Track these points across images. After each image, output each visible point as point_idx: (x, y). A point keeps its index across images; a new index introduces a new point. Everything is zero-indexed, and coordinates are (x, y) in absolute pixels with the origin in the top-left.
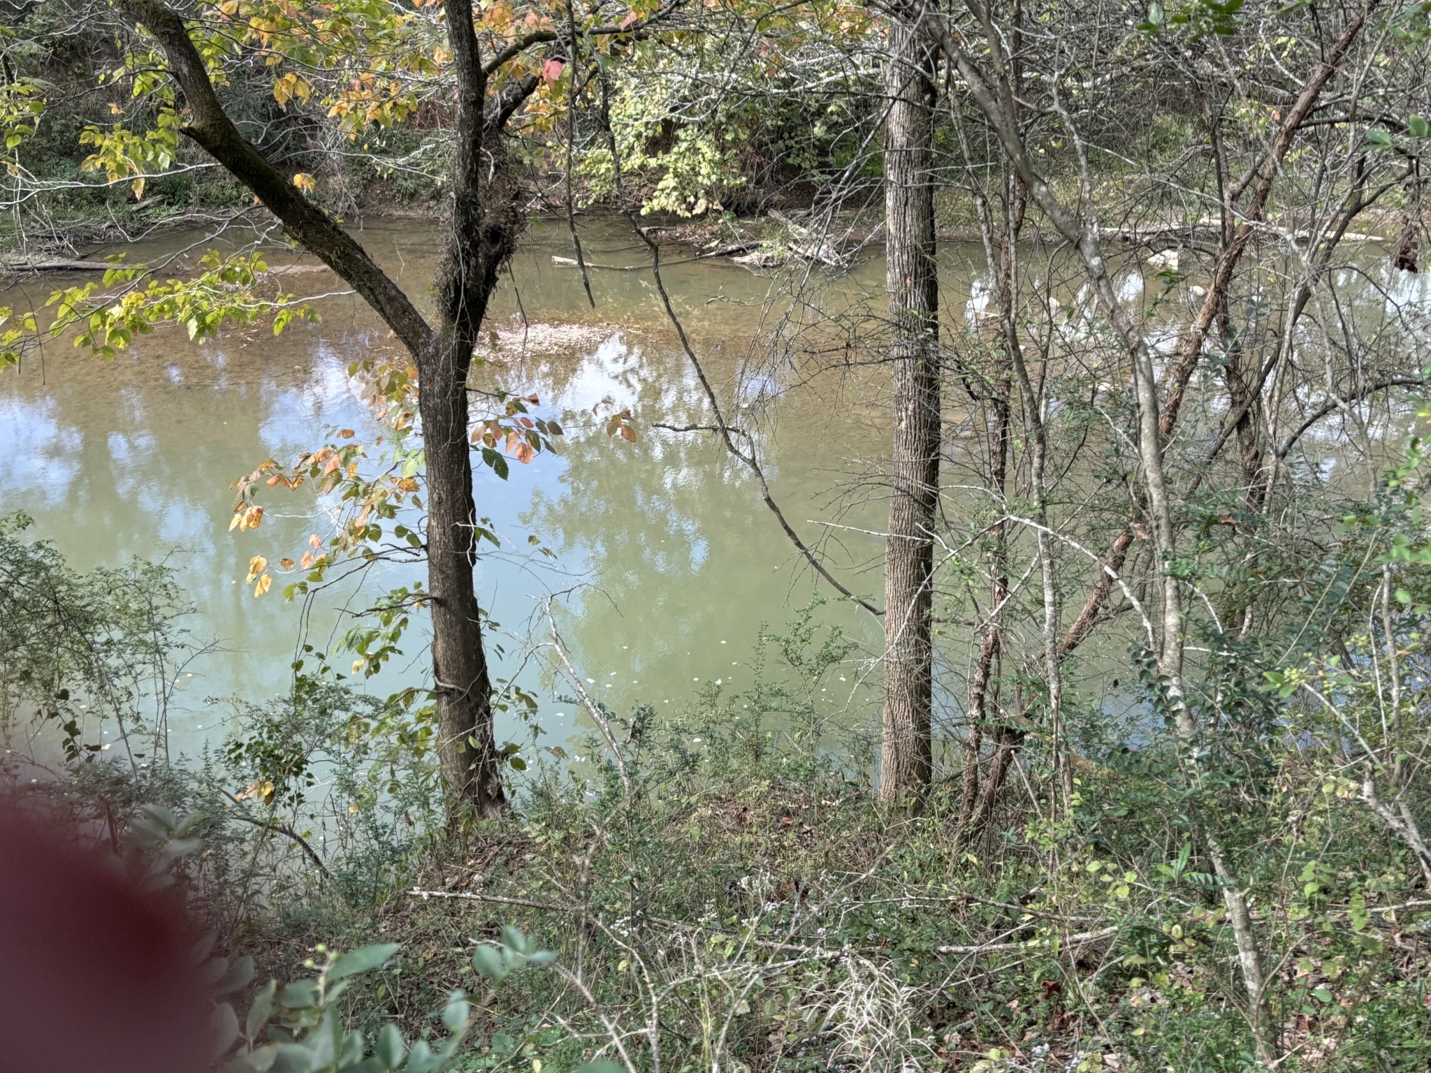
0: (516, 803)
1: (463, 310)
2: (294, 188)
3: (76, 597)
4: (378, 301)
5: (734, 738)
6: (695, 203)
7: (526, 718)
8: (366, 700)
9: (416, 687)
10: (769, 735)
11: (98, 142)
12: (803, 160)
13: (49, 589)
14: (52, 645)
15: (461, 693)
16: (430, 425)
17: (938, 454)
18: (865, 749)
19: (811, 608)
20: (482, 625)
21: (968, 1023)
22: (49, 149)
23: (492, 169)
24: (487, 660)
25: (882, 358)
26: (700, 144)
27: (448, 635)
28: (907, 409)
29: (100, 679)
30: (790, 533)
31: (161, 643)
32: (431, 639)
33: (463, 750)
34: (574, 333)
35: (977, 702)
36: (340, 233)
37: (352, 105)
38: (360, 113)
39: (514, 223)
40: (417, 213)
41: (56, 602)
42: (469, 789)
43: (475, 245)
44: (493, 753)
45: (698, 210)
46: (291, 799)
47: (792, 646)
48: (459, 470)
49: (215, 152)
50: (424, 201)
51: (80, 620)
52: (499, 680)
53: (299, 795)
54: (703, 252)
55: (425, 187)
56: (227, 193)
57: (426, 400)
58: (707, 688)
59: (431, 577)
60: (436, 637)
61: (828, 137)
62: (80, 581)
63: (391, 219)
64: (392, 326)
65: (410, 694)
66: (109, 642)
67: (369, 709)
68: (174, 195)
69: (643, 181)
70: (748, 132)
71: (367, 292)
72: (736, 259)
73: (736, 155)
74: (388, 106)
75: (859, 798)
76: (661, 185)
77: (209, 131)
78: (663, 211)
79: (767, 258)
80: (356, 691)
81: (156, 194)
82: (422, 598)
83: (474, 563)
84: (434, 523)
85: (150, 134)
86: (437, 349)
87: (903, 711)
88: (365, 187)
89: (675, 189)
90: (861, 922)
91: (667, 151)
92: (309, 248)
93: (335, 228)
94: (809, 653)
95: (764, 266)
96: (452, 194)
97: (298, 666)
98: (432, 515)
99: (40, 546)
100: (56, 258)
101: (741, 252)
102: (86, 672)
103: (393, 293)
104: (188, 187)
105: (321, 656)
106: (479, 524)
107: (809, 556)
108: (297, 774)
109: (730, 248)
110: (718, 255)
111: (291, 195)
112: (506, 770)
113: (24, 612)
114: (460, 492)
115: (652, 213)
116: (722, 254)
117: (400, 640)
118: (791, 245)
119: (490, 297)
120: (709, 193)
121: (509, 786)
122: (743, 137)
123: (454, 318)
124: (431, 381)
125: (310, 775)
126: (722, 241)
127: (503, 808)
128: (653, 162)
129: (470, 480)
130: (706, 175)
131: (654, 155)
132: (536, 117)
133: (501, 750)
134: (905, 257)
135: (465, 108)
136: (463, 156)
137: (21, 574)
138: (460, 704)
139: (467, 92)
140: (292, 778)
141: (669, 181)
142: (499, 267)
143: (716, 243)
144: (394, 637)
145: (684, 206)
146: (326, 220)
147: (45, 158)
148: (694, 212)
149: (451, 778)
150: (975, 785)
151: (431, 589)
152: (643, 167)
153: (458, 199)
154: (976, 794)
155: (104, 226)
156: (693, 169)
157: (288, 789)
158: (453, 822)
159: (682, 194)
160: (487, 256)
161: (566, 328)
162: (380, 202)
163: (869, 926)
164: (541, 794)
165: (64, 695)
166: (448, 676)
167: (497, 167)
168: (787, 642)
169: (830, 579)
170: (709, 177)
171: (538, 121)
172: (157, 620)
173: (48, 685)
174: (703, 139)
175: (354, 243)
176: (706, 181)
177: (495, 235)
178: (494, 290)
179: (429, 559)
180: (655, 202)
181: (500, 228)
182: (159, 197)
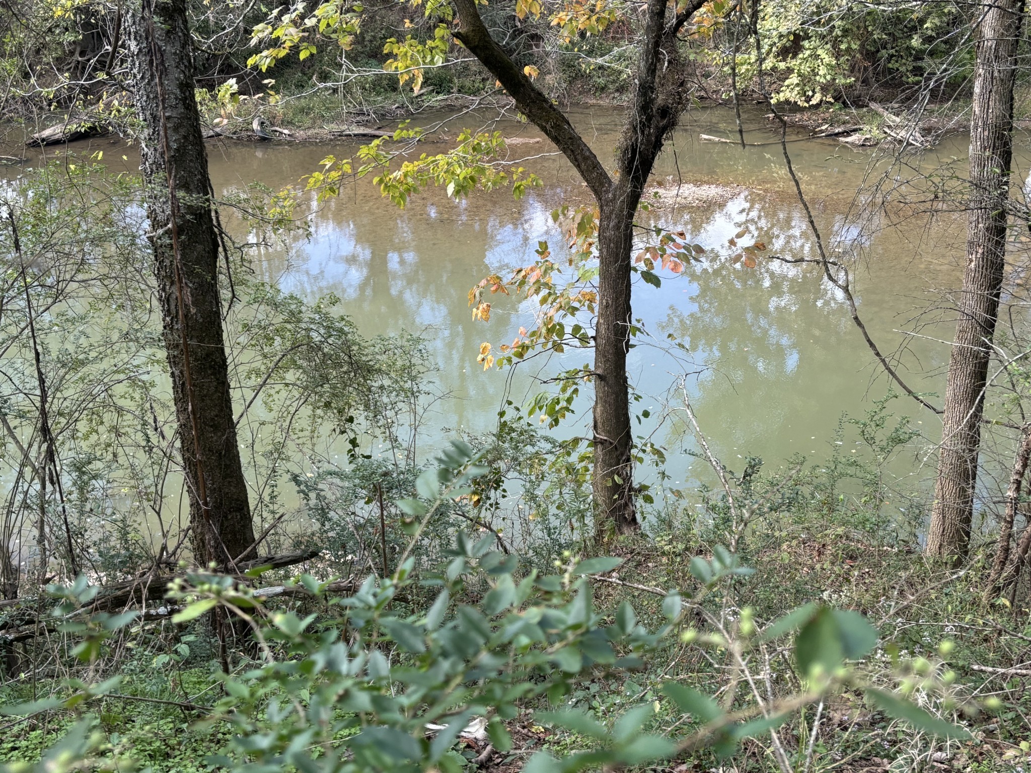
0: (645, 526)
1: (637, 166)
2: (525, 76)
3: (363, 354)
4: (576, 160)
5: (813, 498)
6: (813, 96)
7: (657, 465)
8: (547, 439)
9: (580, 436)
10: (842, 497)
11: (395, 51)
12: (901, 65)
13: (347, 347)
14: (346, 386)
15: (611, 443)
16: (605, 250)
17: (999, 289)
18: (917, 516)
19: (886, 400)
20: (629, 396)
21: (991, 727)
22: (362, 53)
23: (666, 64)
24: (631, 422)
25: (963, 208)
26: (819, 52)
27: (605, 401)
28: (977, 252)
29: (375, 411)
30: (872, 345)
31: (415, 390)
32: (593, 404)
33: (610, 484)
34: (711, 191)
35: (1015, 486)
36: (554, 110)
37: (569, 17)
38: (574, 24)
39: (679, 103)
40: (605, 102)
41: (350, 357)
42: (613, 512)
43: (649, 119)
44: (631, 489)
45: (814, 102)
46: (491, 505)
47: (868, 429)
48: (622, 284)
49: (474, 50)
50: (610, 93)
51: (364, 370)
52: (638, 437)
53: (497, 503)
54: (816, 133)
55: (612, 83)
56: (476, 86)
57: (604, 232)
58: (794, 457)
59: (596, 359)
60: (596, 402)
61: (923, 47)
62: (366, 345)
63: (587, 107)
64: (584, 177)
65: (576, 441)
66: (382, 387)
67: (549, 446)
68: (440, 86)
69: (774, 79)
70: (858, 43)
71: (569, 152)
72: (842, 139)
73: (848, 60)
74: (594, 18)
75: (909, 552)
76: (787, 82)
77: (471, 34)
78: (787, 102)
79: (867, 139)
80: (540, 433)
81: (429, 86)
82: (591, 374)
83: (628, 351)
84: (601, 321)
85: (429, 43)
86: (614, 195)
87: (950, 489)
88: (570, 82)
89: (798, 85)
90: (911, 639)
91: (795, 56)
92: (533, 121)
93: (551, 106)
94: (881, 436)
95: (863, 145)
96: (636, 81)
97: (502, 414)
98: (601, 315)
99: (343, 319)
100: (362, 128)
101: (847, 133)
102: (365, 406)
103: (588, 153)
104: (451, 81)
105: (518, 409)
106: (634, 322)
107: (885, 364)
108: (496, 489)
109: (837, 131)
110: (826, 136)
111: (523, 82)
112: (639, 502)
113: (329, 362)
114: (621, 300)
115: (779, 103)
116: (830, 135)
117: (573, 403)
118: (886, 130)
119: (657, 157)
120: (825, 89)
121: (642, 513)
122: (854, 47)
123: (629, 173)
124: (609, 218)
125: (504, 491)
126: (831, 125)
127: (635, 529)
128: (782, 65)
129: (630, 291)
130: (823, 75)
131: (784, 60)
132: (700, 27)
133: (637, 487)
134: (986, 133)
135: (651, 18)
136: (647, 52)
137: (330, 336)
138: (610, 452)
139: (654, 5)
140: (493, 491)
141: (794, 79)
142: (664, 136)
143: (826, 126)
144: (569, 400)
145: (803, 98)
146: (545, 100)
147: (359, 59)
148: (811, 103)
149: (600, 502)
150: (1007, 550)
151: (596, 367)
152: (774, 69)
153: (640, 85)
154: (1006, 558)
155: (394, 107)
156: (813, 71)
157: (489, 498)
158: (600, 533)
159: (803, 89)
160: (657, 127)
161: (705, 187)
162: (580, 94)
163: (916, 642)
164: (663, 521)
165: (351, 420)
166: (603, 431)
167: (670, 62)
168: (865, 425)
169: (901, 383)
170: (825, 78)
171: (702, 30)
172: (414, 374)
173: (341, 411)
174: (823, 48)
175: (563, 118)
176: (822, 80)
177: (664, 112)
178: (659, 153)
179: (596, 347)
180: (782, 94)
181: (668, 107)
182: (431, 88)
